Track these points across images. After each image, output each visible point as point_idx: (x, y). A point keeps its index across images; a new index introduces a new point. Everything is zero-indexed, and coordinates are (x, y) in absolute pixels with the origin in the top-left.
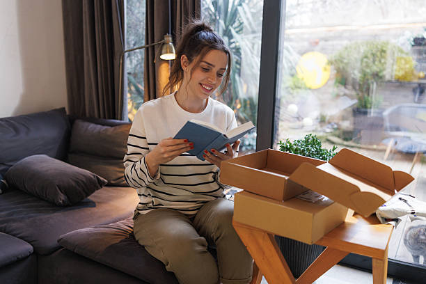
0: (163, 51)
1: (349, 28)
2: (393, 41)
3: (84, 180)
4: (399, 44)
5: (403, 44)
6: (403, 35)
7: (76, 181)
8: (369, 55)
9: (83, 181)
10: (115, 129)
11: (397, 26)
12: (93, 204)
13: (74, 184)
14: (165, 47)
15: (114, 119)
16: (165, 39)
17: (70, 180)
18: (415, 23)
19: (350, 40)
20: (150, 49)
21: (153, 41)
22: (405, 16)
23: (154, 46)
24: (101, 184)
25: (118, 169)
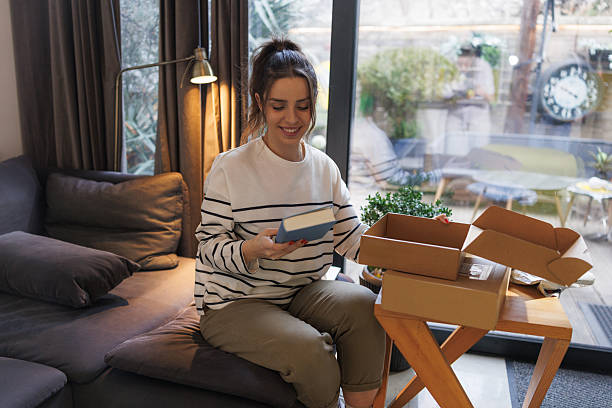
0: (196, 72)
1: (377, 29)
2: (435, 48)
3: (110, 266)
4: (442, 54)
5: (449, 53)
6: (447, 41)
7: (100, 271)
8: (409, 68)
9: (108, 269)
10: (123, 188)
11: (439, 28)
12: (122, 302)
13: (97, 274)
14: (197, 66)
15: (106, 170)
16: (197, 54)
17: (93, 270)
18: (460, 25)
19: (379, 45)
20: (168, 68)
21: (174, 57)
22: (431, 16)
23: (175, 64)
24: (131, 270)
25: (135, 246)
